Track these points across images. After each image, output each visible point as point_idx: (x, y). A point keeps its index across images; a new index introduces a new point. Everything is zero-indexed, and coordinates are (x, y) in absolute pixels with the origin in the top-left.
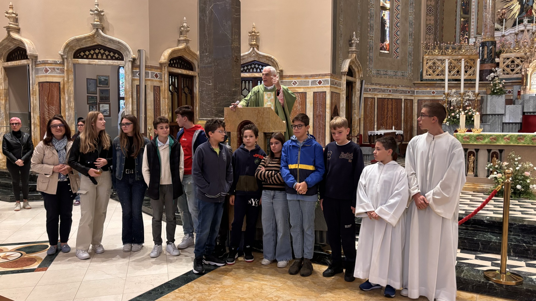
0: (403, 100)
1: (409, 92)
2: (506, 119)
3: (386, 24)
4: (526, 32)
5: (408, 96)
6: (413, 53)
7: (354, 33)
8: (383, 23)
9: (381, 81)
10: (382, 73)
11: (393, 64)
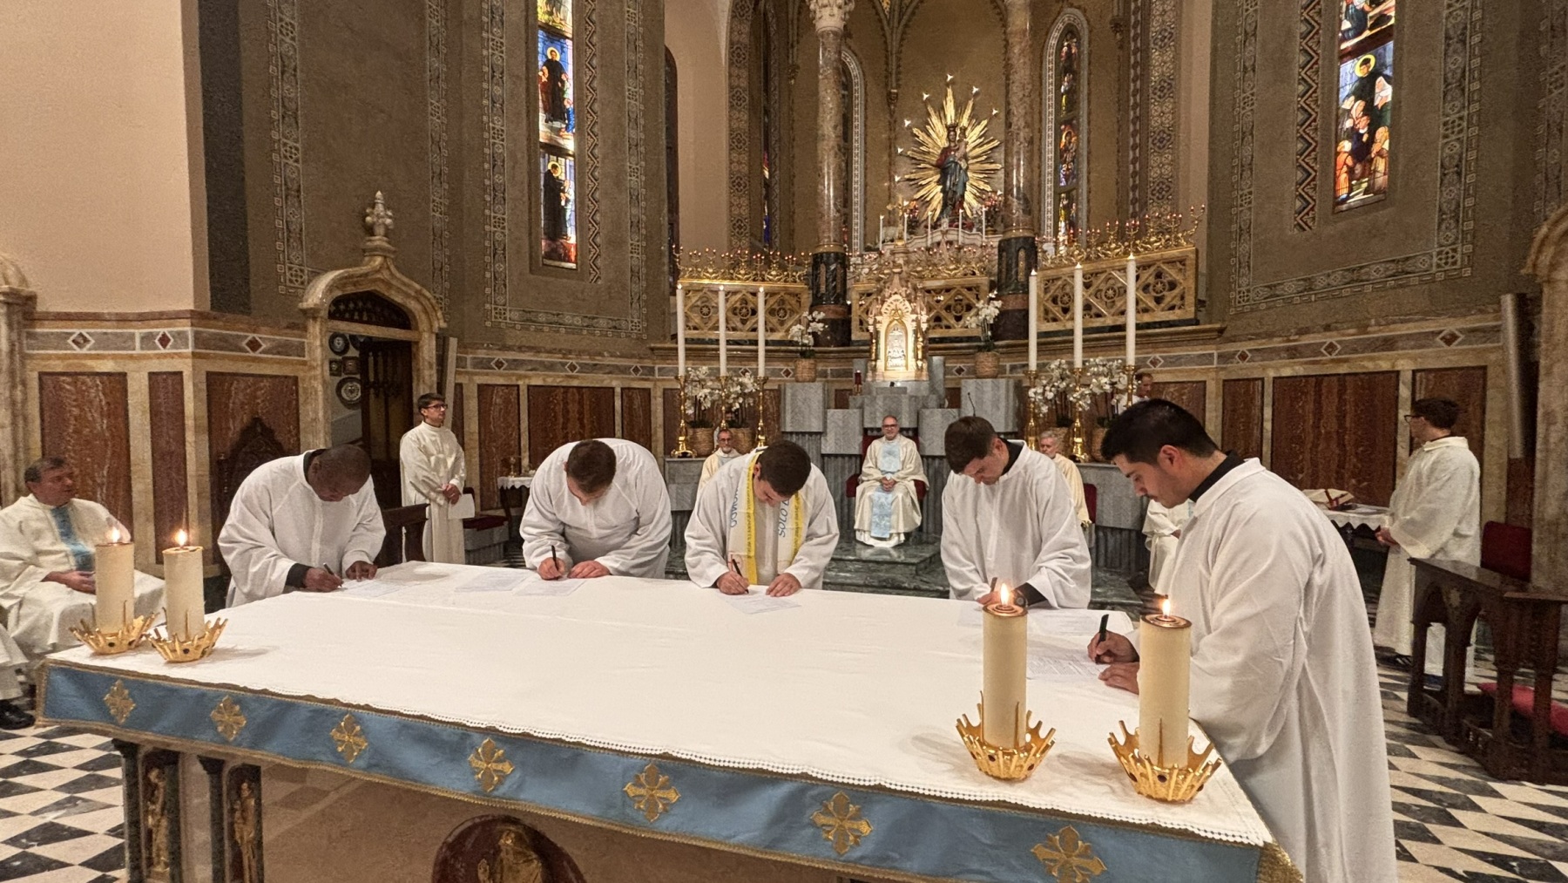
0: (618, 390)
1: (636, 370)
2: (829, 446)
3: (563, 191)
4: (944, 247)
5: (633, 380)
6: (644, 270)
7: (379, 194)
8: (554, 187)
9: (537, 339)
10: (542, 318)
11: (580, 295)
